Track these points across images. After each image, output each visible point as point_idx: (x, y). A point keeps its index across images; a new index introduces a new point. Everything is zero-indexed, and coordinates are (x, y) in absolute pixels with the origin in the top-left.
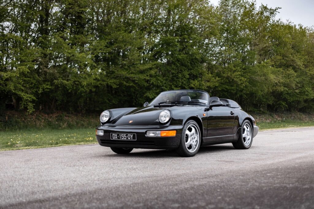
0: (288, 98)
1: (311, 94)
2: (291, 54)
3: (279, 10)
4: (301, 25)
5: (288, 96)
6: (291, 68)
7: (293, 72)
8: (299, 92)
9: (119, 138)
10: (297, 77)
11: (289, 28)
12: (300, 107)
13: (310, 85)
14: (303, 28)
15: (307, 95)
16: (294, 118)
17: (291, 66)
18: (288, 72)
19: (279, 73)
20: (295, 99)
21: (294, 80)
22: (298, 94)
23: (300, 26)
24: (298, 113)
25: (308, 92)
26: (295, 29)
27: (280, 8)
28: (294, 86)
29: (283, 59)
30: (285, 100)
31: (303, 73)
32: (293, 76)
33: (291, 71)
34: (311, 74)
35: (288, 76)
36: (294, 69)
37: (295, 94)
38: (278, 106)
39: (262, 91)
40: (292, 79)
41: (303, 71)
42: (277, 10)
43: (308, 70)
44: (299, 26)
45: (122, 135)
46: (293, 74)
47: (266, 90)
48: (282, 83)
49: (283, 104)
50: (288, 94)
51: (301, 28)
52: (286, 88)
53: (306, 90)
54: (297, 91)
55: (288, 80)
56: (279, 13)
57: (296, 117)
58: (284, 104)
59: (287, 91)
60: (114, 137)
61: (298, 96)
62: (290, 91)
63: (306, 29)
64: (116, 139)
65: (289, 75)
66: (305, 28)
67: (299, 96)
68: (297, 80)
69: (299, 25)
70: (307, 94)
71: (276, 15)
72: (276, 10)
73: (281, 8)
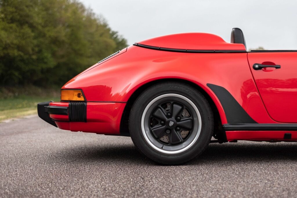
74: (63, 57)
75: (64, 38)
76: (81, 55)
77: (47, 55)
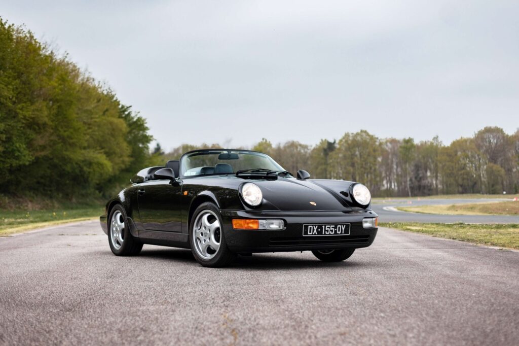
1: (25, 156)
8: (3, 152)
9: (320, 233)
13: (23, 139)
15: (17, 158)
25: (19, 151)
31: (11, 114)
45: (328, 228)
51: (2, 26)
53: (16, 147)
60: (310, 232)
63: (12, 28)
64: (315, 234)
74: (43, 148)
75: (46, 119)
76: (73, 145)
77: (20, 145)
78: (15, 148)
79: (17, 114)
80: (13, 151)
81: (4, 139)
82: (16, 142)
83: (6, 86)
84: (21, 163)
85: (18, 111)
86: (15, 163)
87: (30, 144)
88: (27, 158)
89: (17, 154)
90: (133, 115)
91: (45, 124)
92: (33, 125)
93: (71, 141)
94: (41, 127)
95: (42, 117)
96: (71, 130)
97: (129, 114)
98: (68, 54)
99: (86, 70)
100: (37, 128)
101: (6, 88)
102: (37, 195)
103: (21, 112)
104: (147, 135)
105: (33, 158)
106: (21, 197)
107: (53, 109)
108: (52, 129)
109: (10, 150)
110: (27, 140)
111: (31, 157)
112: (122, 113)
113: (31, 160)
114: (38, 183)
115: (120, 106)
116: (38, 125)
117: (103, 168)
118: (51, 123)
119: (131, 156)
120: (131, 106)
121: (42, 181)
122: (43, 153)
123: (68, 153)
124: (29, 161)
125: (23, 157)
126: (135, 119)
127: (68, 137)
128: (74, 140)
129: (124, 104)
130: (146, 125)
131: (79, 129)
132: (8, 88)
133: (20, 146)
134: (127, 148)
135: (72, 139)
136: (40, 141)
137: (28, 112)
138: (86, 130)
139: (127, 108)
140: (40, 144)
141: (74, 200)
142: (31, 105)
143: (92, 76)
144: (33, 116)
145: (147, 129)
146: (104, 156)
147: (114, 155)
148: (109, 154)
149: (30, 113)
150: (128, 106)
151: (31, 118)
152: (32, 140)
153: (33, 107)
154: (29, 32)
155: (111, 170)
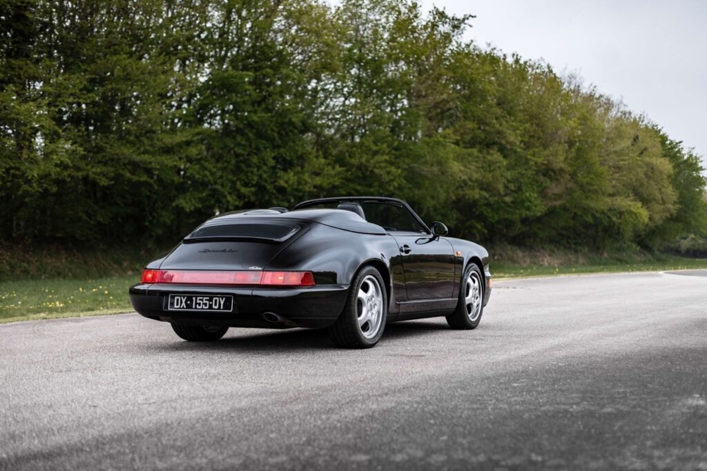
0: (490, 215)
1: (536, 206)
2: (497, 119)
3: (471, 21)
4: (517, 55)
5: (489, 210)
6: (496, 148)
7: (501, 158)
8: (512, 202)
10: (508, 169)
11: (492, 60)
12: (512, 234)
13: (535, 187)
14: (522, 62)
15: (528, 208)
16: (500, 258)
17: (494, 143)
18: (489, 158)
19: (470, 159)
20: (502, 217)
21: (502, 176)
22: (509, 206)
23: (515, 57)
24: (509, 247)
25: (530, 201)
26: (505, 65)
27: (473, 17)
28: (501, 188)
29: (479, 128)
30: (482, 218)
31: (521, 161)
32: (499, 167)
33: (495, 156)
34: (536, 163)
35: (490, 166)
36: (502, 150)
37: (503, 205)
38: (467, 231)
39: (433, 198)
40: (498, 173)
41: (520, 157)
42: (466, 21)
43: (531, 155)
44: (513, 57)
46: (500, 162)
47: (443, 196)
48: (477, 181)
49: (476, 228)
50: (488, 205)
51: (517, 61)
52: (484, 193)
53: (526, 196)
54: (508, 199)
55: (490, 176)
56: (471, 26)
57: (504, 255)
58: (479, 227)
59: (486, 199)
61: (509, 209)
62: (492, 200)
63: (528, 64)
65: (491, 164)
66: (526, 63)
67: (512, 210)
68: (509, 175)
69: (514, 55)
70: (528, 206)
71: (464, 31)
72: (464, 19)
73: (475, 17)
78: (524, 198)
79: (527, 160)
80: (523, 201)
81: (513, 188)
82: (526, 191)
83: (514, 131)
84: (532, 214)
85: (529, 157)
86: (525, 213)
87: (543, 194)
88: (539, 208)
89: (527, 204)
90: (683, 152)
91: (561, 170)
92: (548, 171)
93: (592, 188)
94: (557, 173)
95: (557, 163)
96: (592, 176)
97: (679, 152)
98: (595, 87)
99: (621, 102)
100: (552, 174)
101: (513, 133)
102: (558, 249)
103: (532, 158)
104: (701, 176)
105: (546, 209)
106: (539, 251)
107: (572, 153)
108: (570, 175)
109: (519, 200)
110: (539, 189)
111: (543, 207)
112: (670, 151)
113: (543, 211)
114: (560, 234)
115: (668, 142)
116: (554, 171)
117: (637, 217)
118: (569, 169)
119: (680, 203)
120: (680, 142)
121: (564, 232)
122: (558, 203)
123: (587, 202)
124: (541, 212)
125: (534, 208)
126: (686, 157)
127: (587, 183)
128: (596, 187)
129: (672, 139)
130: (700, 165)
131: (603, 173)
132: (516, 134)
133: (530, 195)
134: (673, 193)
135: (592, 185)
136: (554, 189)
137: (539, 157)
138: (612, 175)
139: (677, 143)
140: (555, 192)
141: (605, 255)
142: (545, 149)
143: (627, 110)
144: (546, 162)
145: (701, 169)
146: (640, 204)
147: (654, 203)
148: (645, 201)
149: (543, 158)
150: (678, 141)
151: (543, 164)
152: (545, 188)
153: (546, 152)
154: (549, 67)
155: (646, 220)
